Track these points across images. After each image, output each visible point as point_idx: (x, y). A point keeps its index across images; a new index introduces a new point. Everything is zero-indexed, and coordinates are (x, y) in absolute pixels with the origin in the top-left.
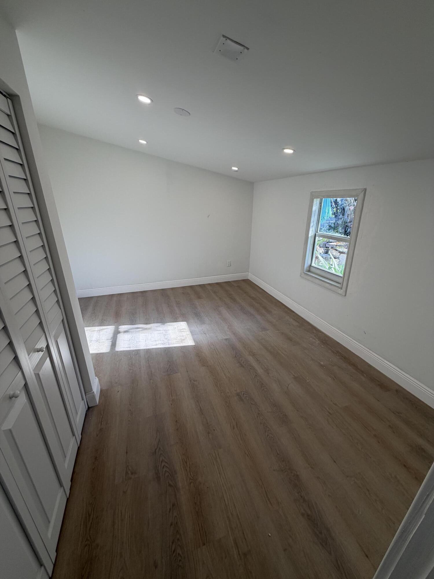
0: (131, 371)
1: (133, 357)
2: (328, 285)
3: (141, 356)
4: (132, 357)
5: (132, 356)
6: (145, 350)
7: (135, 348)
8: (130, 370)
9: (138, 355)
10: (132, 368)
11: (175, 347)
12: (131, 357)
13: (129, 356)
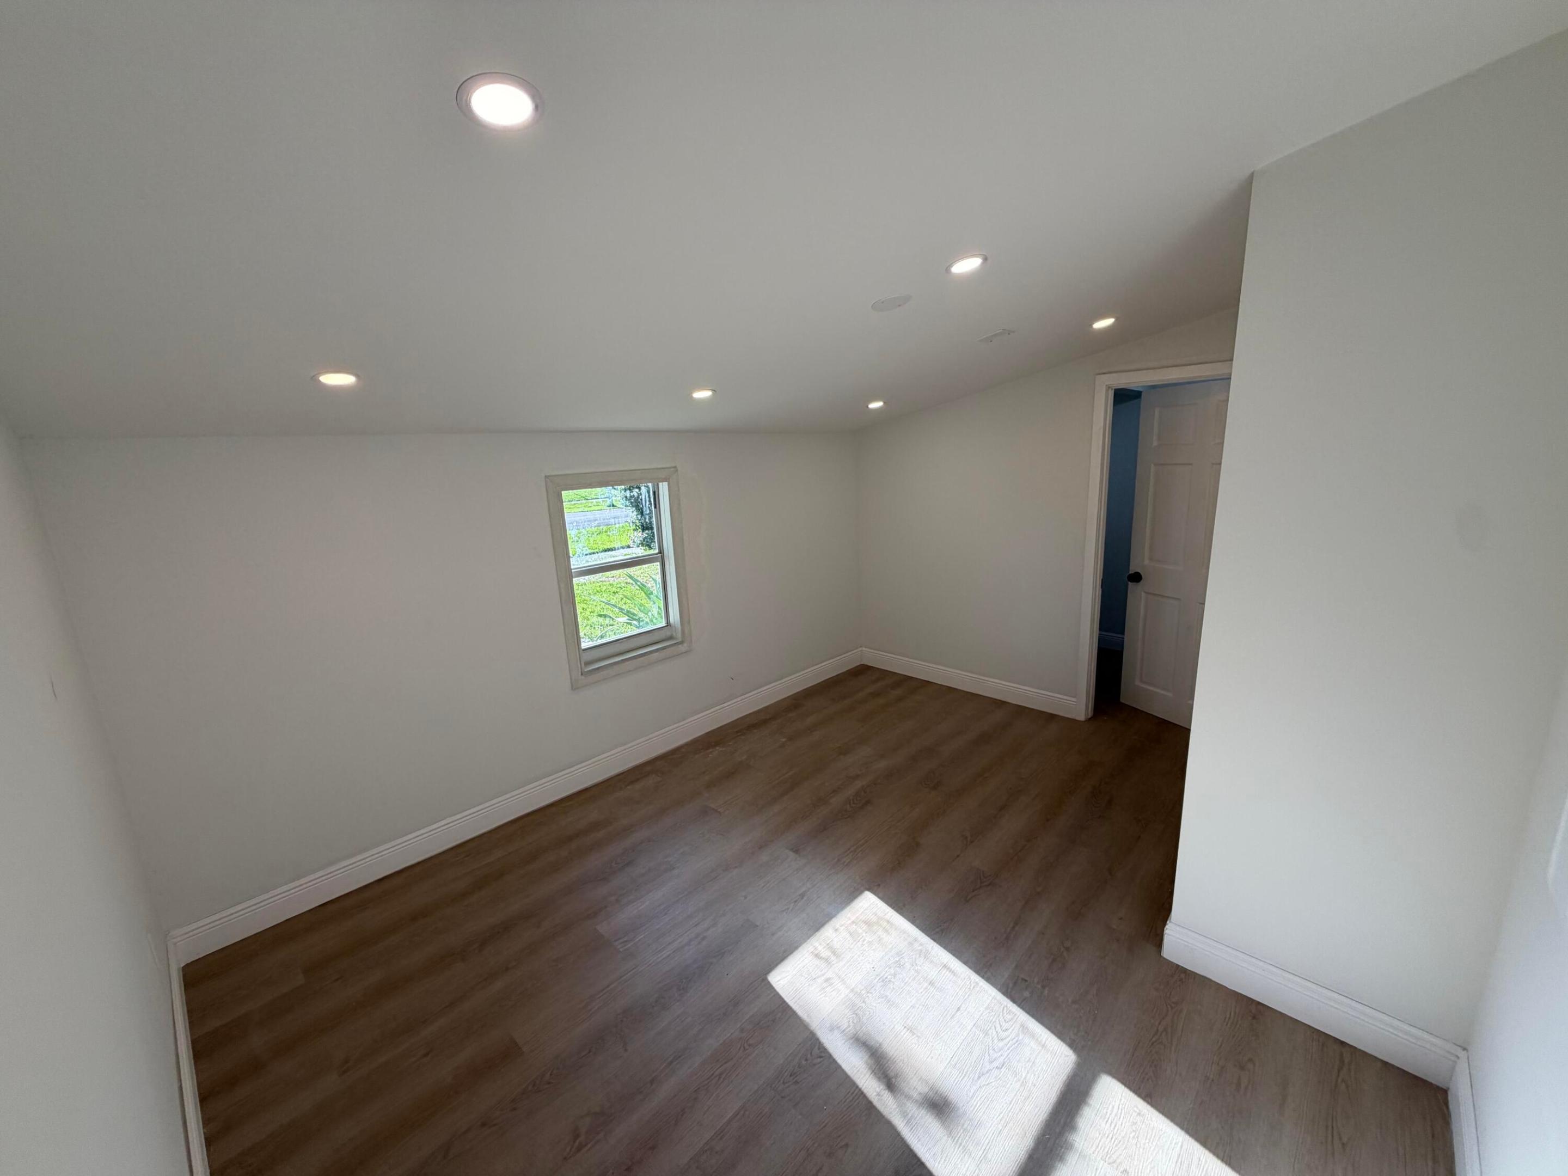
0: (1068, 944)
1: (1036, 980)
2: (656, 654)
3: (1013, 966)
4: (1038, 983)
5: (1039, 986)
6: (989, 974)
7: (1010, 1012)
8: (1067, 949)
9: (1022, 976)
10: (1062, 949)
11: (913, 921)
12: (1043, 987)
13: (1046, 992)
